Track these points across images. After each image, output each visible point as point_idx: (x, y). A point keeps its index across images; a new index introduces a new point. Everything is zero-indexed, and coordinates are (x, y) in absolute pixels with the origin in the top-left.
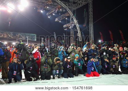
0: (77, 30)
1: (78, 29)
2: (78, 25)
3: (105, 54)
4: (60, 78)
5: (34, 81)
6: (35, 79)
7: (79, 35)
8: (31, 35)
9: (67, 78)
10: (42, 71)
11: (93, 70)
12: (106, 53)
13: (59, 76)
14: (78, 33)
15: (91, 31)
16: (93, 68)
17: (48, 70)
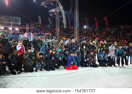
0: (63, 17)
1: (63, 15)
2: (63, 11)
3: (84, 47)
4: (42, 71)
5: (18, 74)
6: (19, 72)
7: (64, 21)
8: (15, 19)
9: (49, 71)
10: (26, 65)
11: (72, 64)
12: (86, 46)
13: (41, 69)
14: (63, 20)
15: (76, 18)
16: (72, 62)
17: (31, 64)
